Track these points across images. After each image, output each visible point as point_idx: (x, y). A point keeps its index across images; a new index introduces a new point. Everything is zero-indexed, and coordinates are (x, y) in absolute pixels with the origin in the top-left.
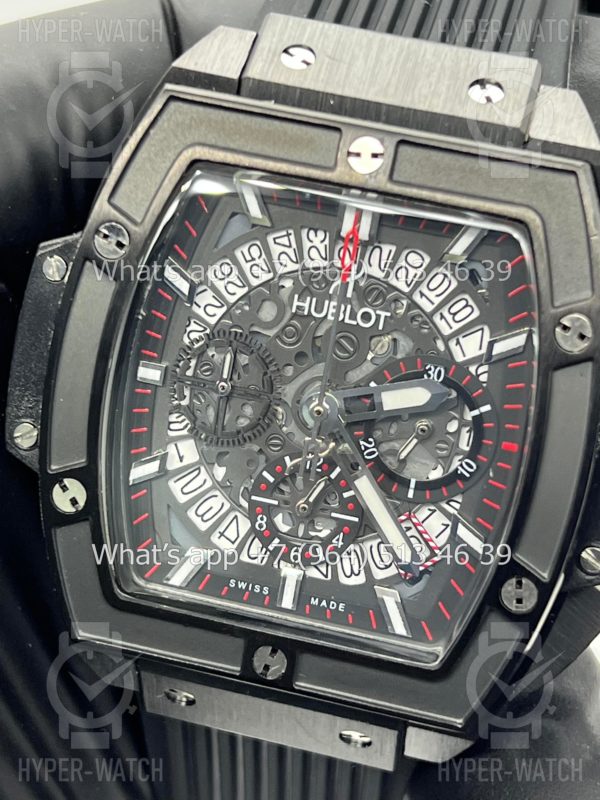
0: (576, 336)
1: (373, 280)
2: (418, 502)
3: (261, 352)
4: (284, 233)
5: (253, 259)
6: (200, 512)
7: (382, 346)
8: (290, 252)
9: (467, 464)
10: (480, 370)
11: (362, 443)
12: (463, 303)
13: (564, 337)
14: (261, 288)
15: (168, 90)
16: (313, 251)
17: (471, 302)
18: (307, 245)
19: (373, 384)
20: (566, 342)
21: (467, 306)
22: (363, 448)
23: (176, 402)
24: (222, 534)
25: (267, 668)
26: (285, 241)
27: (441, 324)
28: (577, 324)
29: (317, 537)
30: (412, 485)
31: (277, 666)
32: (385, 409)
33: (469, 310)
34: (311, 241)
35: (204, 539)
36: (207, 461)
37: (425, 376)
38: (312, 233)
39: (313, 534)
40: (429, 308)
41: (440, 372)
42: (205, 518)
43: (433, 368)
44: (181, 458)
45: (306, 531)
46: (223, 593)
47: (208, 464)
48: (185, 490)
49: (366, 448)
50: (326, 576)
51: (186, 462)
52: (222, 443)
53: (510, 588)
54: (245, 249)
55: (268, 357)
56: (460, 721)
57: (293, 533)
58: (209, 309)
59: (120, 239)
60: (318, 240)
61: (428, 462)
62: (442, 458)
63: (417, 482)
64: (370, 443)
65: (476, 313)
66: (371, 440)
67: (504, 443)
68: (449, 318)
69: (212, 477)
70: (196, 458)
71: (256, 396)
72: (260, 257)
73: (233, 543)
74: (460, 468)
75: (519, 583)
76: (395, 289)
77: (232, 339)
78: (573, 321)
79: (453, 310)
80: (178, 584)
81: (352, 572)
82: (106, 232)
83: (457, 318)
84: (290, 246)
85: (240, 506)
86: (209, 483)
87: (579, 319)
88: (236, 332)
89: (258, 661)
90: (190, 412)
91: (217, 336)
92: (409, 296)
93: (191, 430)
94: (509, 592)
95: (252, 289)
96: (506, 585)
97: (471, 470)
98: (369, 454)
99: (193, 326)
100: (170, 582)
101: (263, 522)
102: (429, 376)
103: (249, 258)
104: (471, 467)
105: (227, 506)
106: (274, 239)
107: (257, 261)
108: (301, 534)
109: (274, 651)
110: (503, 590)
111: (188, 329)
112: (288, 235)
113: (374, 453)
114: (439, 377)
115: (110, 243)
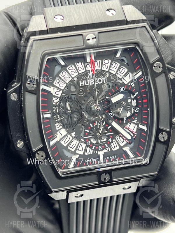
0: (158, 68)
1: (98, 71)
2: (127, 123)
3: (75, 100)
4: (70, 66)
5: (64, 76)
6: (71, 147)
7: (105, 87)
8: (74, 70)
9: (137, 109)
10: (131, 84)
11: (109, 113)
12: (122, 68)
13: (156, 69)
14: (70, 83)
15: (32, 39)
16: (80, 68)
17: (124, 68)
18: (77, 67)
19: (107, 98)
20: (156, 70)
21: (123, 69)
22: (110, 115)
23: (57, 120)
24: (78, 150)
25: (105, 179)
26: (71, 68)
27: (118, 76)
28: (158, 65)
29: (104, 142)
30: (125, 119)
31: (107, 178)
32: (113, 102)
33: (124, 70)
34: (78, 66)
35: (75, 153)
36: (69, 133)
37: (120, 91)
38: (78, 64)
39: (102, 141)
40: (114, 73)
41: (123, 88)
42: (73, 147)
43: (121, 88)
44: (62, 135)
45: (100, 141)
46: (84, 165)
47: (70, 133)
48: (65, 142)
49: (111, 114)
50: (108, 150)
51: (63, 135)
52: (72, 126)
53: (160, 136)
54: (61, 74)
55: (77, 100)
56: (156, 173)
57: (97, 143)
58: (57, 93)
59: (33, 83)
60: (80, 65)
61: (126, 112)
62: (129, 109)
63: (126, 118)
64: (111, 113)
65: (126, 70)
66: (111, 112)
67: (144, 100)
68: (120, 73)
69: (72, 136)
70: (66, 133)
71: (77, 111)
72: (66, 75)
73: (82, 151)
74: (135, 111)
75: (162, 134)
76: (104, 71)
77: (67, 99)
78: (156, 64)
79: (120, 71)
80: (72, 167)
81: (115, 147)
82: (29, 83)
83: (122, 73)
84: (73, 69)
85: (82, 141)
86: (71, 138)
87: (158, 63)
88: (67, 97)
89: (102, 178)
90: (61, 122)
91: (62, 99)
92: (109, 71)
93: (63, 126)
94: (160, 137)
95: (67, 84)
96: (159, 135)
97: (138, 110)
98: (112, 116)
99: (54, 99)
100: (70, 167)
101: (89, 143)
102: (121, 90)
103: (63, 76)
104: (138, 109)
105: (78, 142)
106: (68, 68)
107: (66, 76)
108: (99, 142)
109: (106, 174)
110: (159, 137)
111: (53, 100)
112: (72, 66)
113: (113, 115)
114: (123, 90)
115: (31, 85)
